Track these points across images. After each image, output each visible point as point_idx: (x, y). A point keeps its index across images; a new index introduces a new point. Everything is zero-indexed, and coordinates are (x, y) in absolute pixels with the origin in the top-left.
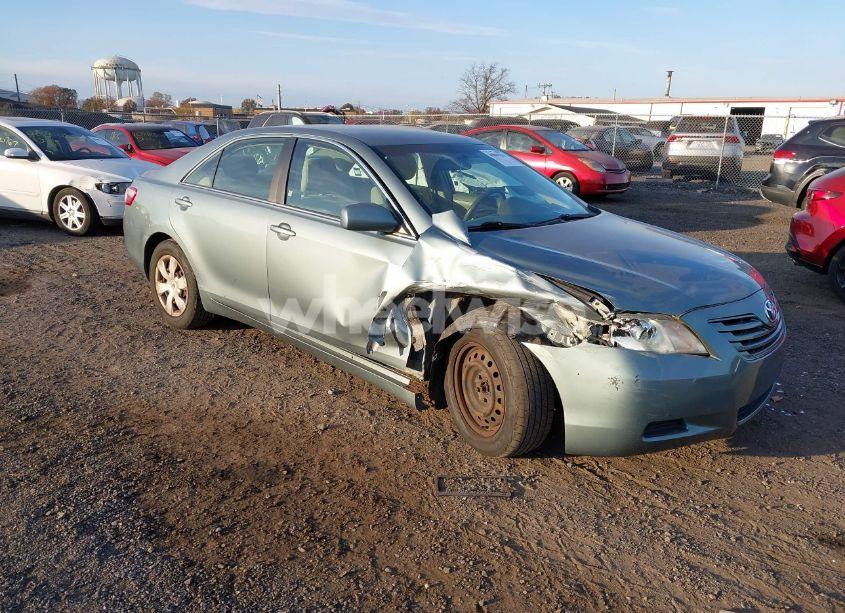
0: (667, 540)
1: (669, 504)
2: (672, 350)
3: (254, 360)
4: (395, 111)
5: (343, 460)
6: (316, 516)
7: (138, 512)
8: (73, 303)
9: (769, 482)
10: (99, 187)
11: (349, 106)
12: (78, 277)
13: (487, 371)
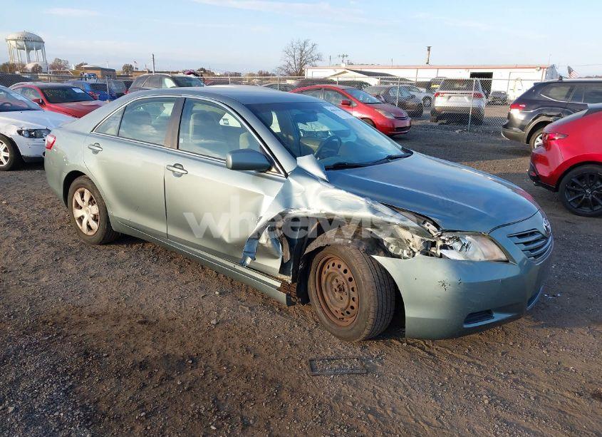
0: (486, 402)
1: (482, 373)
2: (483, 259)
3: (154, 268)
4: (236, 73)
5: (234, 349)
6: (220, 397)
7: (75, 402)
8: (5, 225)
9: (548, 351)
10: (20, 132)
11: (202, 69)
12: (7, 204)
13: (344, 277)
